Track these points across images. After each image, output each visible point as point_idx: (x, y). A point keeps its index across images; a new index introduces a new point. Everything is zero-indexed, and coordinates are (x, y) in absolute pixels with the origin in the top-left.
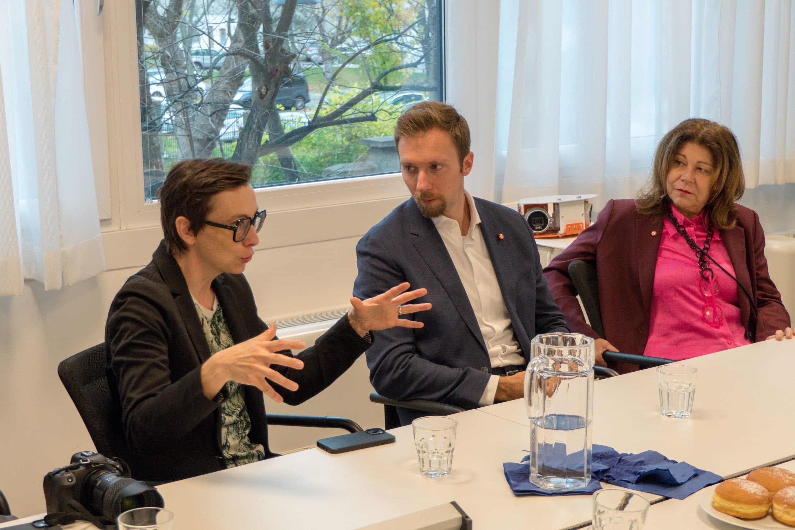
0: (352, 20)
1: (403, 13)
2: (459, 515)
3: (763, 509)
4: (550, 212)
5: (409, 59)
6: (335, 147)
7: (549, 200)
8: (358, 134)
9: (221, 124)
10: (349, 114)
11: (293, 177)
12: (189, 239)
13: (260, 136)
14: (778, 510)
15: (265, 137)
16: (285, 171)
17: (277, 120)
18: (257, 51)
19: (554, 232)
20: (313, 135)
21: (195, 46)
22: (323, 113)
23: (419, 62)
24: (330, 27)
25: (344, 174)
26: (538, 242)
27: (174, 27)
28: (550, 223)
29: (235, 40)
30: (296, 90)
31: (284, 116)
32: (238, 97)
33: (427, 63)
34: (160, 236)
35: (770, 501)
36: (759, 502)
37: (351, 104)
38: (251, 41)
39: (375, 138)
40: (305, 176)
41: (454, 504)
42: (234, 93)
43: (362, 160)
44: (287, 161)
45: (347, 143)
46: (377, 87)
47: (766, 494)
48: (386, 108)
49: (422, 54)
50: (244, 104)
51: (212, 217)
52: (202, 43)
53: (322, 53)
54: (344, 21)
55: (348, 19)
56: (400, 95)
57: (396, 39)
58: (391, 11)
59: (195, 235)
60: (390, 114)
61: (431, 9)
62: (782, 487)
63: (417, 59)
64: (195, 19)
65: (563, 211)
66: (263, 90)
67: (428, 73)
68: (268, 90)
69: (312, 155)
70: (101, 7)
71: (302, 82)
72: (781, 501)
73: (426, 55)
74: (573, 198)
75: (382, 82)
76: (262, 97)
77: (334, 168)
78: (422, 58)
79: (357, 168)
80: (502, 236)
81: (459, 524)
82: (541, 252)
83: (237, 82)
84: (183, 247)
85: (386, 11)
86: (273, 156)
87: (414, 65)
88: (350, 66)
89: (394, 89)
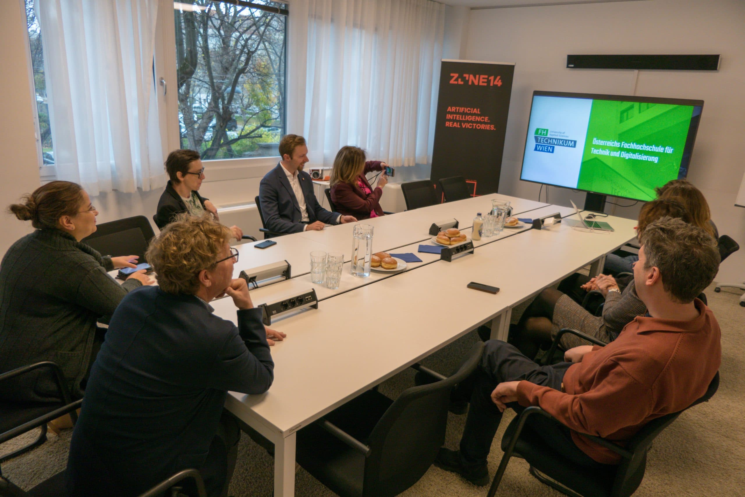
0: (253, 99)
1: (272, 99)
2: (287, 264)
3: (379, 264)
4: (320, 172)
5: (274, 116)
6: (247, 146)
7: (320, 168)
8: (255, 141)
9: (204, 135)
10: (252, 135)
11: (232, 156)
12: (181, 179)
13: (220, 140)
14: (383, 264)
15: (222, 141)
16: (229, 154)
17: (226, 135)
18: (219, 109)
19: (321, 179)
20: (239, 142)
21: (194, 105)
22: (243, 134)
23: (277, 118)
24: (246, 101)
25: (250, 156)
26: (313, 181)
27: (187, 98)
28: (320, 176)
29: (209, 104)
30: (233, 124)
31: (229, 133)
32: (211, 125)
33: (281, 117)
34: (168, 178)
35: (380, 262)
36: (377, 262)
37: (254, 131)
38: (217, 106)
39: (261, 143)
40: (236, 155)
41: (286, 261)
42: (210, 122)
43: (257, 151)
44: (230, 150)
45: (251, 144)
46: (263, 126)
47: (380, 260)
48: (265, 133)
49: (278, 115)
50: (214, 127)
51: (190, 171)
52: (197, 104)
53: (242, 111)
54: (250, 100)
55: (252, 99)
56: (270, 128)
57: (270, 109)
58: (268, 97)
59: (183, 178)
60: (267, 136)
61: (282, 98)
62: (384, 258)
63: (277, 117)
64: (194, 95)
65: (324, 172)
66: (222, 124)
67: (281, 121)
68: (223, 124)
69: (238, 148)
70: (165, 93)
71: (235, 121)
72: (384, 262)
73: (280, 115)
74: (328, 168)
75: (264, 124)
76: (221, 127)
77: (247, 153)
78: (278, 116)
79: (255, 154)
80: (303, 179)
81: (287, 267)
82: (314, 185)
83: (210, 119)
84: (178, 181)
85: (266, 97)
86: (225, 148)
87: (276, 119)
88: (254, 116)
89: (269, 127)
